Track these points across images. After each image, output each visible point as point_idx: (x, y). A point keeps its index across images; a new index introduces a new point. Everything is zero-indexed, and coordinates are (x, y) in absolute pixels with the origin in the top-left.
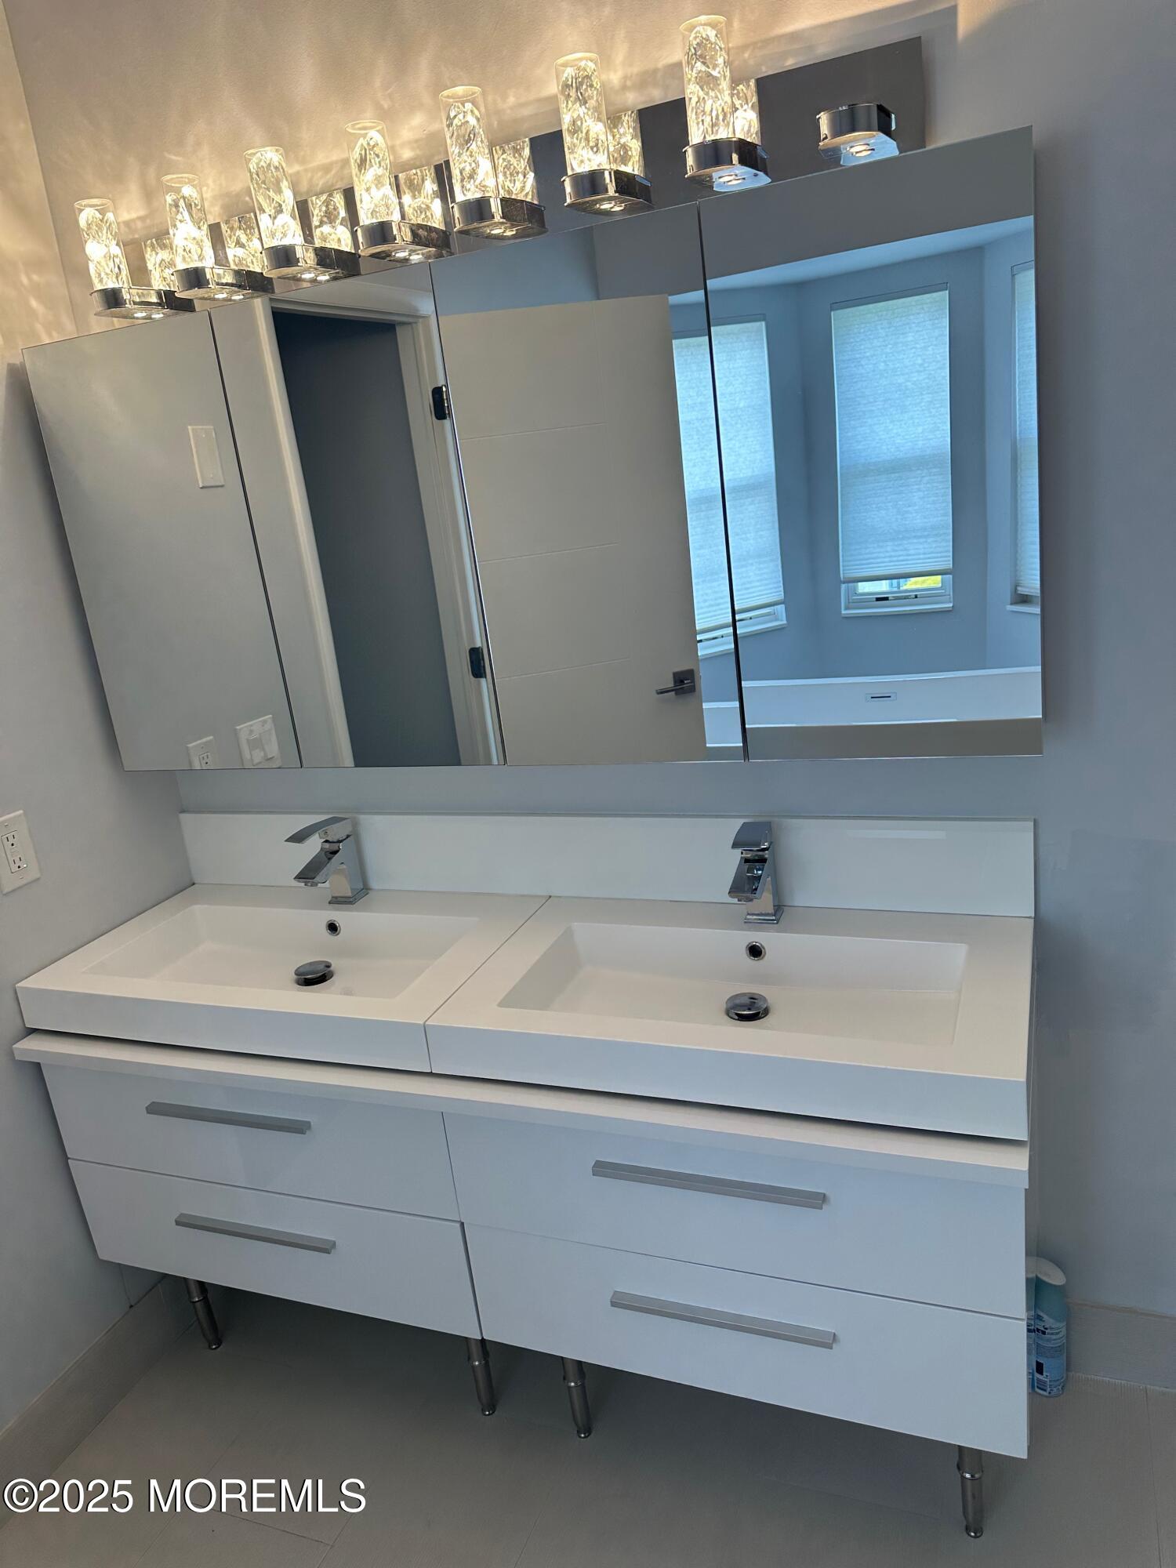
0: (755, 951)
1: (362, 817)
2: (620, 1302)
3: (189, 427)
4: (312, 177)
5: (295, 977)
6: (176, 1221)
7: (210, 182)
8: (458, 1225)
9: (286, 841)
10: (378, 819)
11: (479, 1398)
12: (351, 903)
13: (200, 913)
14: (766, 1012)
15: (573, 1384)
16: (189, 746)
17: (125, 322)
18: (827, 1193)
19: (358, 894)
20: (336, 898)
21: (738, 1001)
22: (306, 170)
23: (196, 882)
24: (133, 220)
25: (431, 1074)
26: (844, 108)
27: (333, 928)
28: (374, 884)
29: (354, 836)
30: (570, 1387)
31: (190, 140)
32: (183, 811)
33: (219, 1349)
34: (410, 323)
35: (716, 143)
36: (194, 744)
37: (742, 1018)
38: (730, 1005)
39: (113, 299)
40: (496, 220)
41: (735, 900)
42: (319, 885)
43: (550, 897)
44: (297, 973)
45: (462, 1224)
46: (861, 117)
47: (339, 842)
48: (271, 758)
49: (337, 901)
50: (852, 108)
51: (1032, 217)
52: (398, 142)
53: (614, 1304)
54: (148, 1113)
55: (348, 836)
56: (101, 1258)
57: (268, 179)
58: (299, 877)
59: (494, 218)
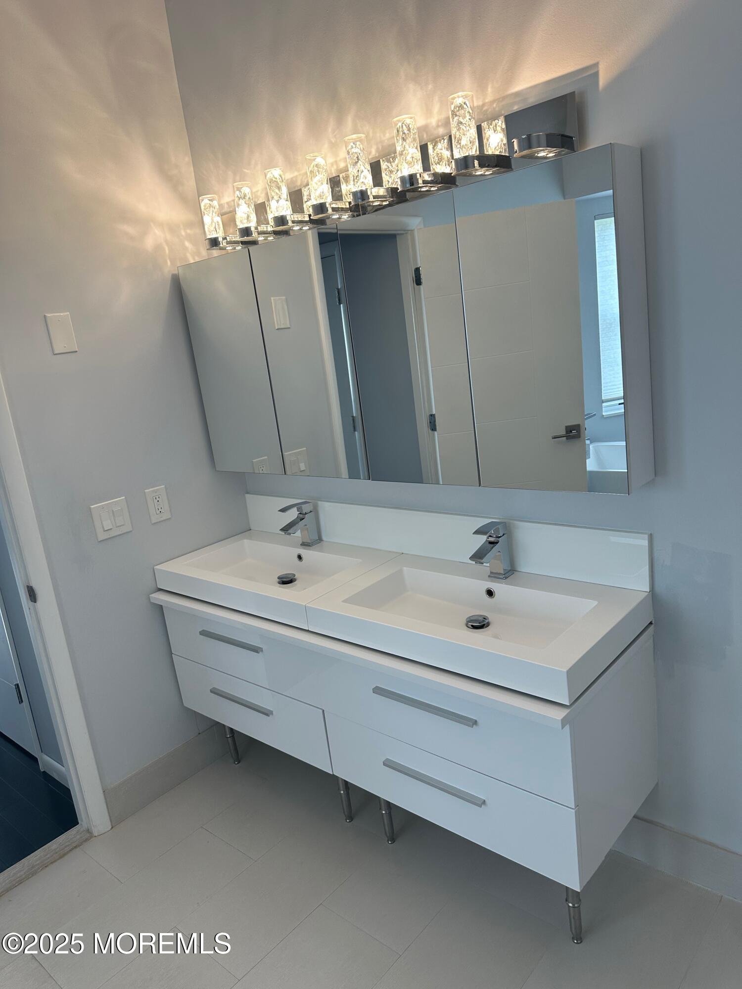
0: (490, 593)
1: (320, 503)
2: (388, 764)
3: (272, 298)
4: (302, 178)
5: (278, 580)
6: (210, 690)
7: (261, 182)
8: (321, 711)
9: (279, 511)
10: (327, 504)
11: (344, 812)
12: (309, 546)
13: (247, 544)
14: (488, 624)
15: (384, 812)
16: (254, 461)
17: (223, 252)
18: (478, 720)
19: (314, 541)
20: (304, 542)
21: (472, 618)
22: (300, 175)
23: (252, 528)
24: (230, 202)
25: (308, 631)
26: (524, 137)
27: (300, 557)
28: (324, 538)
29: (315, 511)
30: (382, 813)
31: (253, 162)
32: (248, 493)
33: (238, 765)
34: (403, 234)
35: (466, 158)
36: (257, 460)
37: (474, 627)
38: (469, 620)
39: (214, 242)
40: (370, 200)
41: (474, 563)
42: (292, 535)
43: (403, 553)
44: (279, 578)
45: (323, 711)
46: (534, 141)
47: (306, 514)
48: (303, 471)
49: (304, 545)
50: (529, 137)
51: (612, 190)
52: (338, 159)
53: (384, 764)
54: (200, 634)
55: (311, 512)
56: (185, 705)
57: (274, 184)
58: (281, 530)
59: (369, 199)
